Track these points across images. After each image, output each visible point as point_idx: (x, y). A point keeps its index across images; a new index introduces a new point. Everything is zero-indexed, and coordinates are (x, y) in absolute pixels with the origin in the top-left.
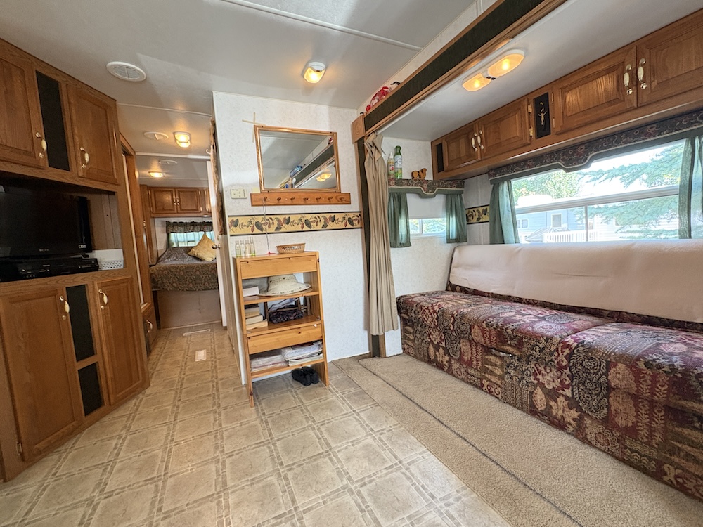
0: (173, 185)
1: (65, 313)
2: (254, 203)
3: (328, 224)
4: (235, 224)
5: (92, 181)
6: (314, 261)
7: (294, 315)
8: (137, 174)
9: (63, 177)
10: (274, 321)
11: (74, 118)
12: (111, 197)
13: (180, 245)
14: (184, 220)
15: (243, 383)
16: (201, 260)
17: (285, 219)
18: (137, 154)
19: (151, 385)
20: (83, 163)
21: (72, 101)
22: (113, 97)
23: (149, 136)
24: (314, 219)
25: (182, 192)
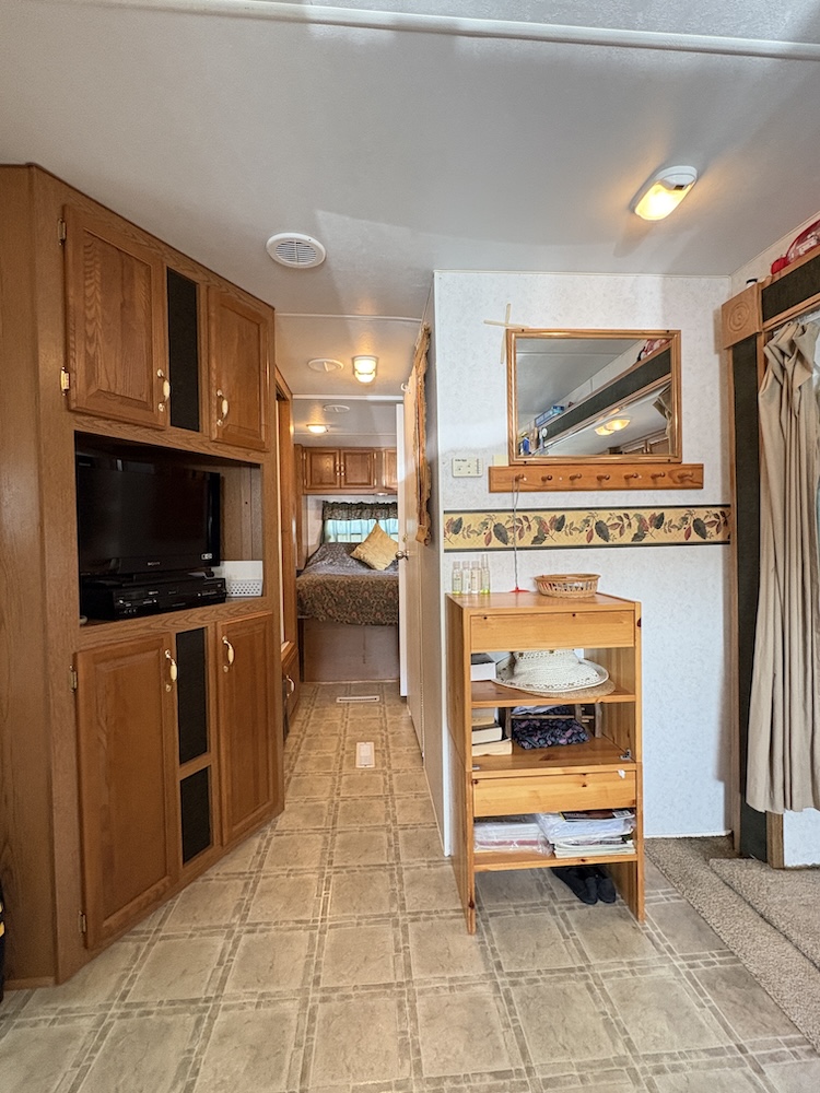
0: (337, 445)
1: (171, 683)
2: (495, 487)
3: (646, 530)
4: (456, 527)
5: (230, 448)
6: (628, 625)
7: (568, 734)
8: (292, 429)
9: (189, 444)
10: (526, 744)
11: (213, 339)
12: (254, 471)
13: (341, 539)
14: (348, 499)
15: (447, 853)
16: (369, 567)
17: (554, 520)
18: (294, 397)
19: (286, 806)
20: (218, 418)
21: (213, 314)
22: (270, 304)
23: (316, 368)
24: (616, 521)
25: (350, 454)
